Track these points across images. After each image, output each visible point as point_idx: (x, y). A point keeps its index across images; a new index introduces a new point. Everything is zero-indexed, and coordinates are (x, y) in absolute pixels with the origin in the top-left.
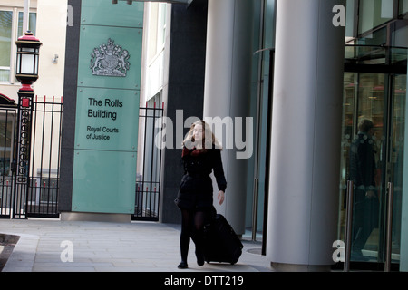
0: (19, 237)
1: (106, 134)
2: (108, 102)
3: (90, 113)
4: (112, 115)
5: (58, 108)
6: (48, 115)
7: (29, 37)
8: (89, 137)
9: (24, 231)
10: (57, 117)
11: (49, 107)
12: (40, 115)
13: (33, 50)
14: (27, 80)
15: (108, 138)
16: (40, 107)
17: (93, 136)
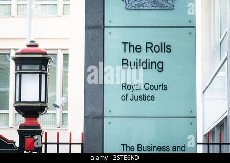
2: (150, 47)
4: (157, 65)
8: (124, 98)
13: (38, 67)
14: (31, 111)
15: (153, 98)
17: (130, 97)
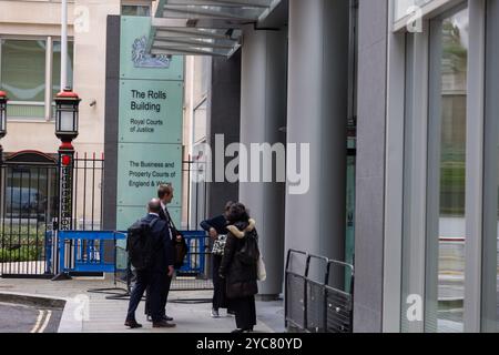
0: (65, 302)
1: (150, 126)
2: (151, 94)
3: (134, 105)
4: (156, 107)
5: (99, 164)
6: (89, 172)
7: (67, 93)
8: (133, 129)
9: (69, 295)
10: (99, 174)
11: (90, 164)
12: (81, 172)
13: (72, 107)
14: (67, 137)
15: (152, 130)
16: (81, 164)
17: (137, 129)
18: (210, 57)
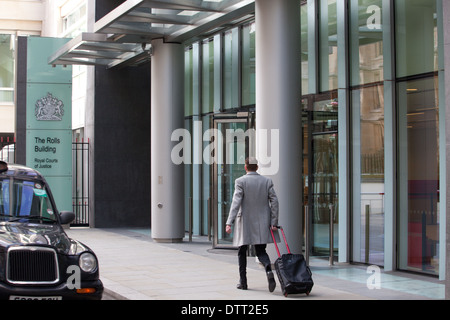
1: (49, 164)
2: (49, 140)
3: (37, 149)
4: (53, 150)
8: (36, 166)
15: (50, 167)
17: (39, 166)
18: (93, 67)
